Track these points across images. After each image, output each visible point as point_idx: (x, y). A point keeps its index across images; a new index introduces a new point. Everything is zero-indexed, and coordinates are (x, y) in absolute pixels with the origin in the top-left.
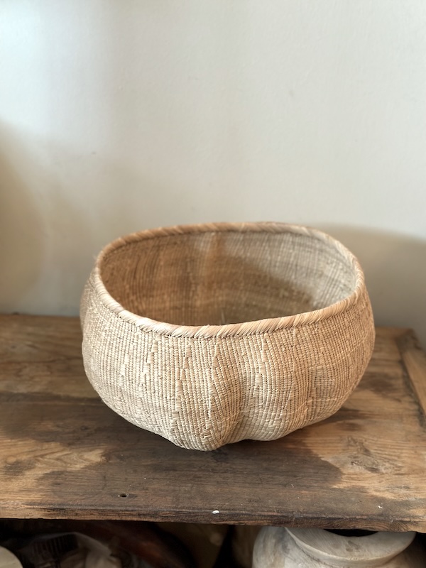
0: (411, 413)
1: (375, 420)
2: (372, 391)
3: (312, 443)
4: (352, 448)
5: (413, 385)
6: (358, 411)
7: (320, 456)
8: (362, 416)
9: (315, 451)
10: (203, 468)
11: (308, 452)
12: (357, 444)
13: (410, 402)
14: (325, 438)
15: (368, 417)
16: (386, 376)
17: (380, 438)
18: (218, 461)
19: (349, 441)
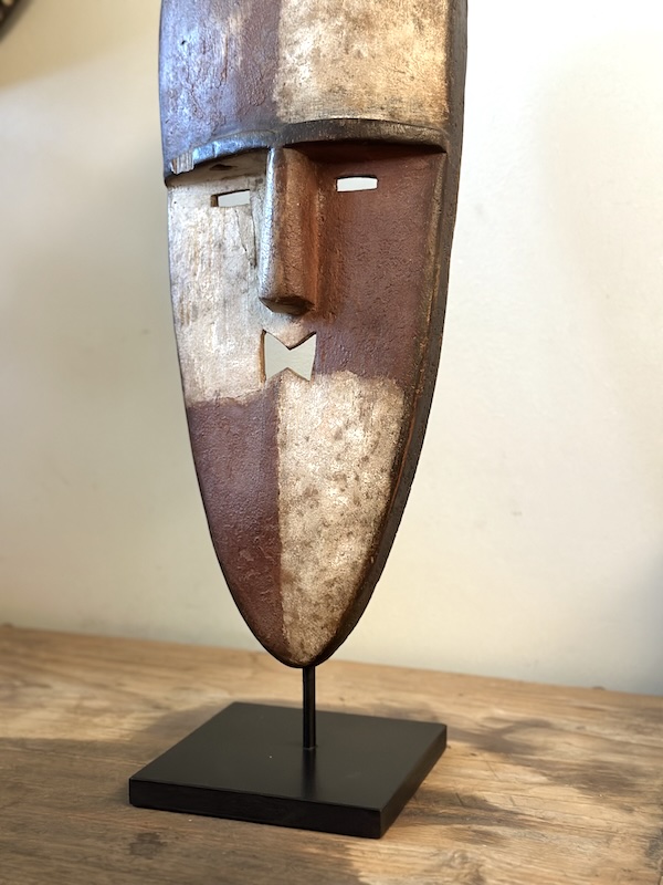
1: (543, 832)
2: (579, 788)
3: (363, 852)
4: (449, 871)
6: (517, 814)
7: (362, 874)
9: (356, 865)
10: (90, 859)
11: (343, 863)
12: (466, 866)
13: (653, 815)
14: (401, 847)
17: (530, 862)
18: (132, 853)
19: (453, 858)
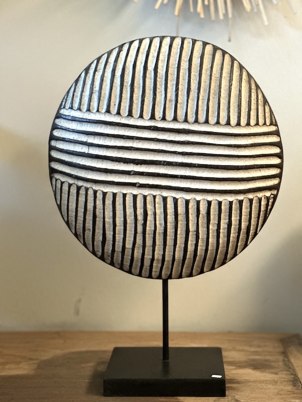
0: (286, 380)
5: (292, 365)
8: (238, 382)
15: (243, 383)
16: (267, 361)
